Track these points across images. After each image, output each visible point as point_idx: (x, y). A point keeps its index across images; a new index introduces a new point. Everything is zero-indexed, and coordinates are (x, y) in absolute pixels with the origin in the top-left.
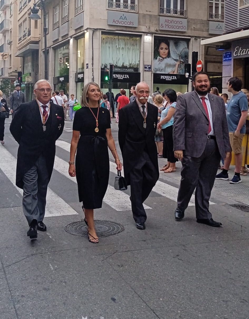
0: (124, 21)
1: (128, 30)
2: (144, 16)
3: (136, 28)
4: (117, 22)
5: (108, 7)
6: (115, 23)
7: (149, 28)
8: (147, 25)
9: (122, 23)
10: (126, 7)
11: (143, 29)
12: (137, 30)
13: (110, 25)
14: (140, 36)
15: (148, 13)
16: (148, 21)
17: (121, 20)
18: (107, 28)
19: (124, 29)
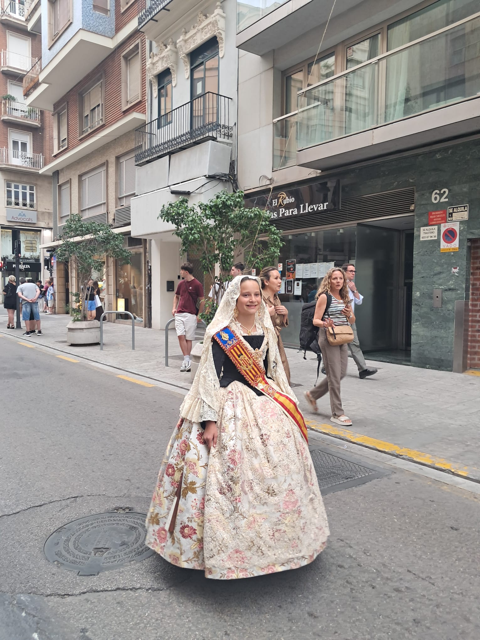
0: (23, 217)
1: (27, 225)
2: (43, 213)
3: (34, 224)
4: (16, 219)
5: (8, 205)
6: (14, 219)
7: (48, 224)
8: (47, 221)
9: (21, 219)
10: (25, 205)
11: (42, 224)
12: (36, 226)
13: (9, 221)
14: (40, 231)
15: (47, 211)
16: (46, 217)
17: (20, 217)
18: (7, 224)
19: (24, 225)
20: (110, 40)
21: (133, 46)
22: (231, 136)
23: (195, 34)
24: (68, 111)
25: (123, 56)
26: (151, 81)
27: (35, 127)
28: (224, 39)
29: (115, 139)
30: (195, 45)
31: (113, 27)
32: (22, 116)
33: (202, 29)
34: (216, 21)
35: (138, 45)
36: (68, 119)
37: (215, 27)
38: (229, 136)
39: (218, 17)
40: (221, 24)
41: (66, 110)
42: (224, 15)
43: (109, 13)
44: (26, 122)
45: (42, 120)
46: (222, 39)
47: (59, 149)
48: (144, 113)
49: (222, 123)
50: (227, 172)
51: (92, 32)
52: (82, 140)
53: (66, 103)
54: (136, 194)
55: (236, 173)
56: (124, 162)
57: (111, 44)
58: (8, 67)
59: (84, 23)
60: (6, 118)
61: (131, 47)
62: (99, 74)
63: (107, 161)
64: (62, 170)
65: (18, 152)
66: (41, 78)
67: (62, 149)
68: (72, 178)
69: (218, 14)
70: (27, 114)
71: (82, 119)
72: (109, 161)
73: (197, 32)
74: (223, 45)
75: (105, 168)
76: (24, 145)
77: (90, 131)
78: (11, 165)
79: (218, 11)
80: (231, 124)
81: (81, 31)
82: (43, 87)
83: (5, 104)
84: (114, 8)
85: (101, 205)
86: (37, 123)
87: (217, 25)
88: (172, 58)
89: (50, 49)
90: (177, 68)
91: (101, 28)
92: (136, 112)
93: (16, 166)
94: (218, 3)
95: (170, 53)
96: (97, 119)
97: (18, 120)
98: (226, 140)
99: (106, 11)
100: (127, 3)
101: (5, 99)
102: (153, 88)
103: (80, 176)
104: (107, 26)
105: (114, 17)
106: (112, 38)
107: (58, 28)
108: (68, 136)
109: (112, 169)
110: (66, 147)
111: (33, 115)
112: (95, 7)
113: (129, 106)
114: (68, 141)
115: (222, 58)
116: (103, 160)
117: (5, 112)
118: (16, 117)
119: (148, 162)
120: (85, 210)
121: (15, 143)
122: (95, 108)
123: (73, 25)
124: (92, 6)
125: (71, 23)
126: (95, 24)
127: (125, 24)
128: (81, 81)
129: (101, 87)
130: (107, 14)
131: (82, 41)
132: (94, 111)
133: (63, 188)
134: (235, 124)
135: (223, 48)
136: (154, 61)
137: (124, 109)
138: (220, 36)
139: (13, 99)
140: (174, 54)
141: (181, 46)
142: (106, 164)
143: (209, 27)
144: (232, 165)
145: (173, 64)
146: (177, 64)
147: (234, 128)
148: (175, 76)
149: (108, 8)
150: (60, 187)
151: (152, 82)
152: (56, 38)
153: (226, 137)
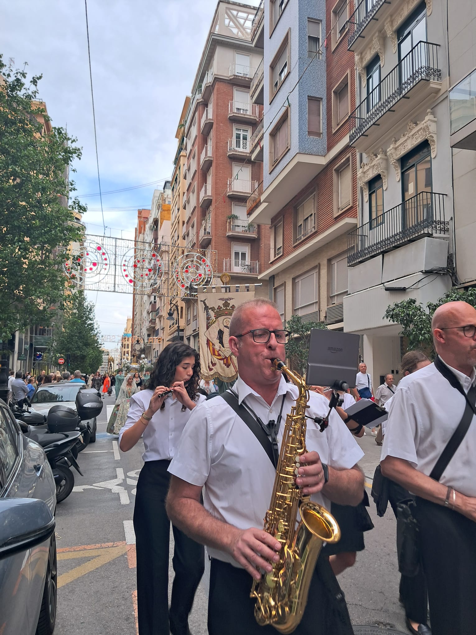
20: (324, 157)
21: (344, 159)
22: (448, 231)
23: (406, 140)
24: (283, 223)
25: (335, 170)
26: (361, 188)
27: (254, 238)
28: (436, 141)
29: (327, 243)
30: (406, 151)
31: (326, 146)
32: (243, 231)
33: (412, 135)
34: (427, 127)
35: (348, 158)
36: (283, 230)
37: (426, 132)
38: (446, 230)
39: (429, 122)
40: (433, 128)
41: (282, 222)
42: (435, 119)
43: (321, 135)
44: (246, 235)
45: (259, 233)
46: (433, 141)
47: (275, 256)
48: (355, 217)
49: (438, 219)
50: (445, 265)
51: (307, 154)
52: (296, 247)
53: (282, 216)
54: (348, 293)
55: (455, 266)
56: (336, 264)
57: (323, 161)
58: (233, 191)
59: (300, 148)
60: (230, 234)
61: (342, 161)
62: (313, 188)
63: (319, 264)
64: (278, 274)
65: (239, 262)
66: (263, 198)
67: (277, 257)
68: (286, 281)
69: (429, 120)
70: (247, 228)
71: (297, 228)
72: (321, 263)
73: (407, 139)
74: (435, 146)
75: (317, 270)
76: (244, 255)
77: (303, 238)
78: (233, 273)
79: (429, 117)
80: (447, 219)
81: (298, 154)
82: (264, 205)
83: (230, 223)
84: (326, 130)
85: (313, 304)
86: (254, 235)
87: (428, 130)
88: (383, 165)
89: (270, 174)
90: (388, 173)
91: (315, 149)
92: (347, 217)
93: (237, 273)
94: (429, 110)
95: (380, 161)
96: (310, 227)
97: (239, 234)
98: (442, 235)
99: (319, 134)
100: (338, 125)
101: (230, 218)
102: (364, 194)
103: (294, 279)
104: (320, 146)
105: (326, 138)
106: (324, 156)
107: (277, 155)
108: (283, 244)
109: (324, 272)
110: (282, 254)
111: (252, 229)
112: (310, 133)
113: (340, 212)
114: (283, 249)
115: (434, 158)
116: (316, 263)
117: (230, 229)
118: (238, 232)
119: (361, 262)
120: (299, 309)
121: (237, 254)
122: (308, 218)
123: (291, 150)
124: (307, 133)
125: (289, 149)
126: (309, 146)
127: (337, 142)
128: (296, 196)
129: (314, 199)
130: (320, 137)
131: (299, 163)
132: (307, 221)
133: (278, 290)
134: (452, 219)
135: (435, 149)
136: (365, 170)
137: (335, 216)
138: (432, 139)
139: (236, 217)
140: (384, 162)
141: (391, 154)
142: (318, 267)
143: (419, 133)
144: (450, 259)
145: (383, 170)
146: (387, 170)
147: (450, 223)
148: (386, 180)
149: (321, 132)
150: (275, 289)
151: (363, 189)
152: (275, 163)
153: (442, 232)
